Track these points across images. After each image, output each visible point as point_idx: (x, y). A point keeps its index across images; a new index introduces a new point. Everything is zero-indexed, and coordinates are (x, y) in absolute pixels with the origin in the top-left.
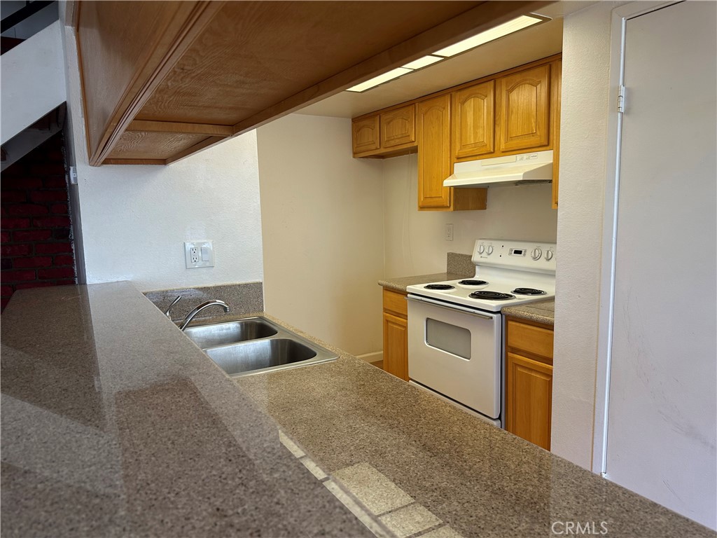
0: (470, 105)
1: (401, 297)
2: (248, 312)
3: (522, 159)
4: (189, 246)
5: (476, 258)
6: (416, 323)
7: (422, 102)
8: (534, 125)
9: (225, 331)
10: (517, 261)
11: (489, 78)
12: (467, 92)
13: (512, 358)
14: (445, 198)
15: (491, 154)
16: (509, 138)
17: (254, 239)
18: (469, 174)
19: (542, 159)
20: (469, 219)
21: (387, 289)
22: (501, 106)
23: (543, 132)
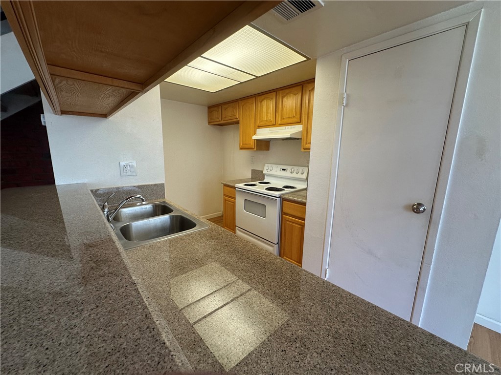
0: (264, 103)
1: (232, 189)
2: (157, 198)
3: (288, 128)
4: (122, 164)
5: (265, 172)
6: (240, 202)
7: (241, 100)
8: (294, 113)
9: (144, 209)
10: (283, 173)
11: (274, 91)
12: (262, 97)
13: (284, 217)
14: (252, 145)
15: (274, 125)
16: (282, 118)
17: (160, 161)
18: (263, 134)
19: (298, 128)
20: (262, 155)
21: (225, 185)
22: (279, 104)
23: (298, 116)
